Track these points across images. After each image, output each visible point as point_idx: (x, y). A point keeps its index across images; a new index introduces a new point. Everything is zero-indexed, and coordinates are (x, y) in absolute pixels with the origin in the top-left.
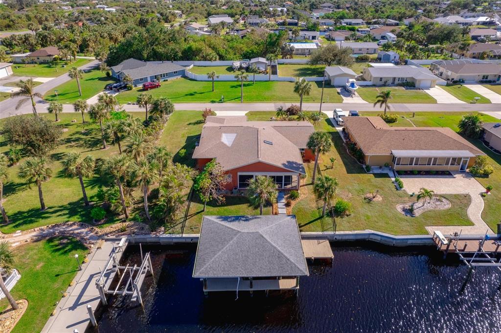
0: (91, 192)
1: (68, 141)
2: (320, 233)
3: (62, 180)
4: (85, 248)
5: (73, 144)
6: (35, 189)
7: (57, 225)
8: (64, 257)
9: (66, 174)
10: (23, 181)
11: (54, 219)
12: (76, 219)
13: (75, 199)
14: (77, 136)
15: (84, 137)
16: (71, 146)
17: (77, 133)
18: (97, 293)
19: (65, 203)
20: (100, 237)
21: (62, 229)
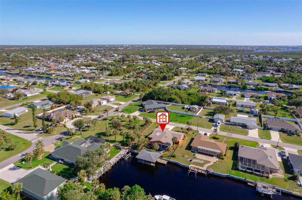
0: (125, 140)
1: (124, 126)
2: (166, 159)
3: (120, 135)
4: (121, 150)
5: (125, 127)
6: (115, 136)
7: (117, 144)
8: (117, 150)
9: (121, 134)
10: (113, 134)
11: (117, 143)
12: (120, 144)
13: (121, 140)
14: (126, 125)
15: (128, 126)
16: (124, 128)
17: (127, 124)
18: (120, 157)
19: (119, 141)
20: (124, 149)
21: (118, 145)
